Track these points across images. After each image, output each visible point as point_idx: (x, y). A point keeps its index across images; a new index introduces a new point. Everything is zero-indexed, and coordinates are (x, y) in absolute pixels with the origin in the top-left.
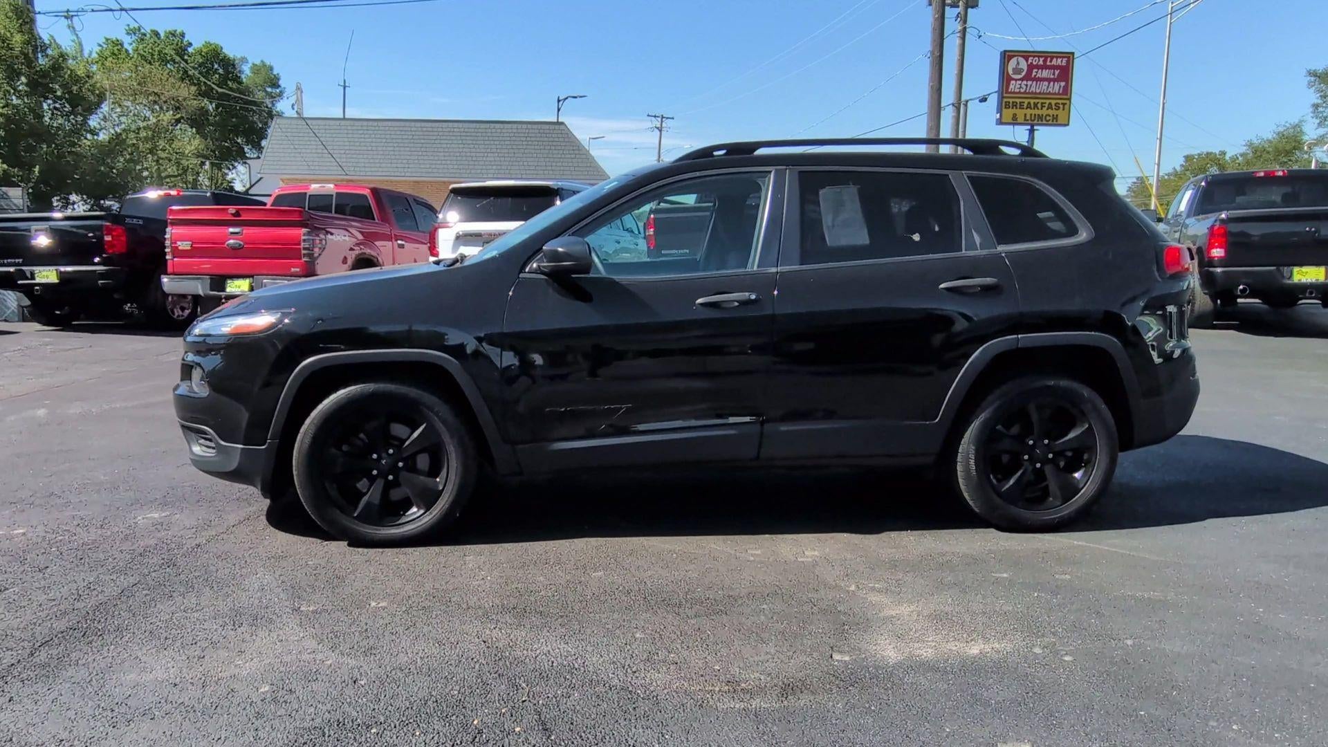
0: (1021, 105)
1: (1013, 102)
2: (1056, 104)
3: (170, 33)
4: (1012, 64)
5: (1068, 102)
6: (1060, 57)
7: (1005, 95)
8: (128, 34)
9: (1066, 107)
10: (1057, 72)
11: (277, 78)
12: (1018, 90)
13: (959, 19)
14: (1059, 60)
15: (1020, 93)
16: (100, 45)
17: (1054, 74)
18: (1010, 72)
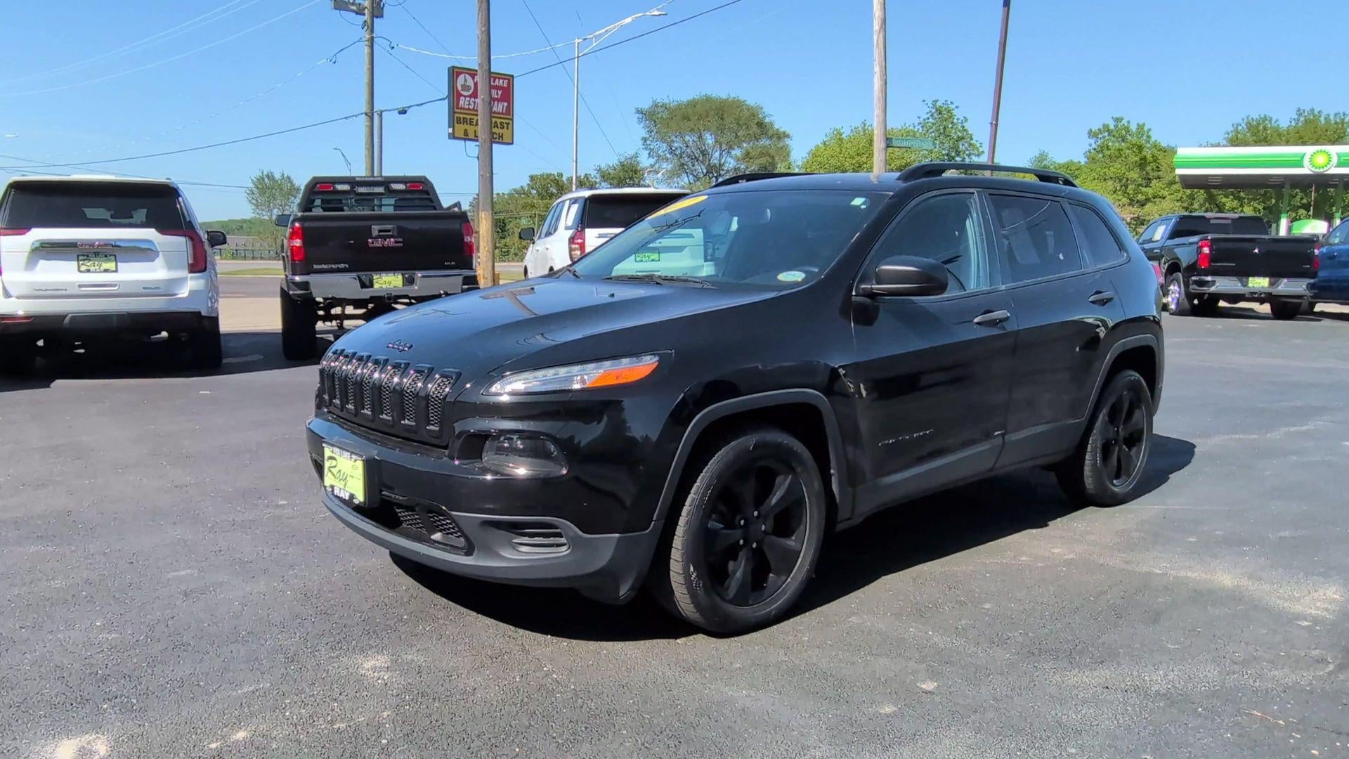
0: (470, 122)
1: (464, 118)
2: (501, 123)
4: (460, 81)
5: (511, 122)
6: (502, 78)
7: (456, 110)
9: (510, 126)
10: (500, 93)
12: (467, 107)
13: (366, 27)
14: (501, 81)
15: (469, 109)
17: (497, 94)
18: (459, 88)
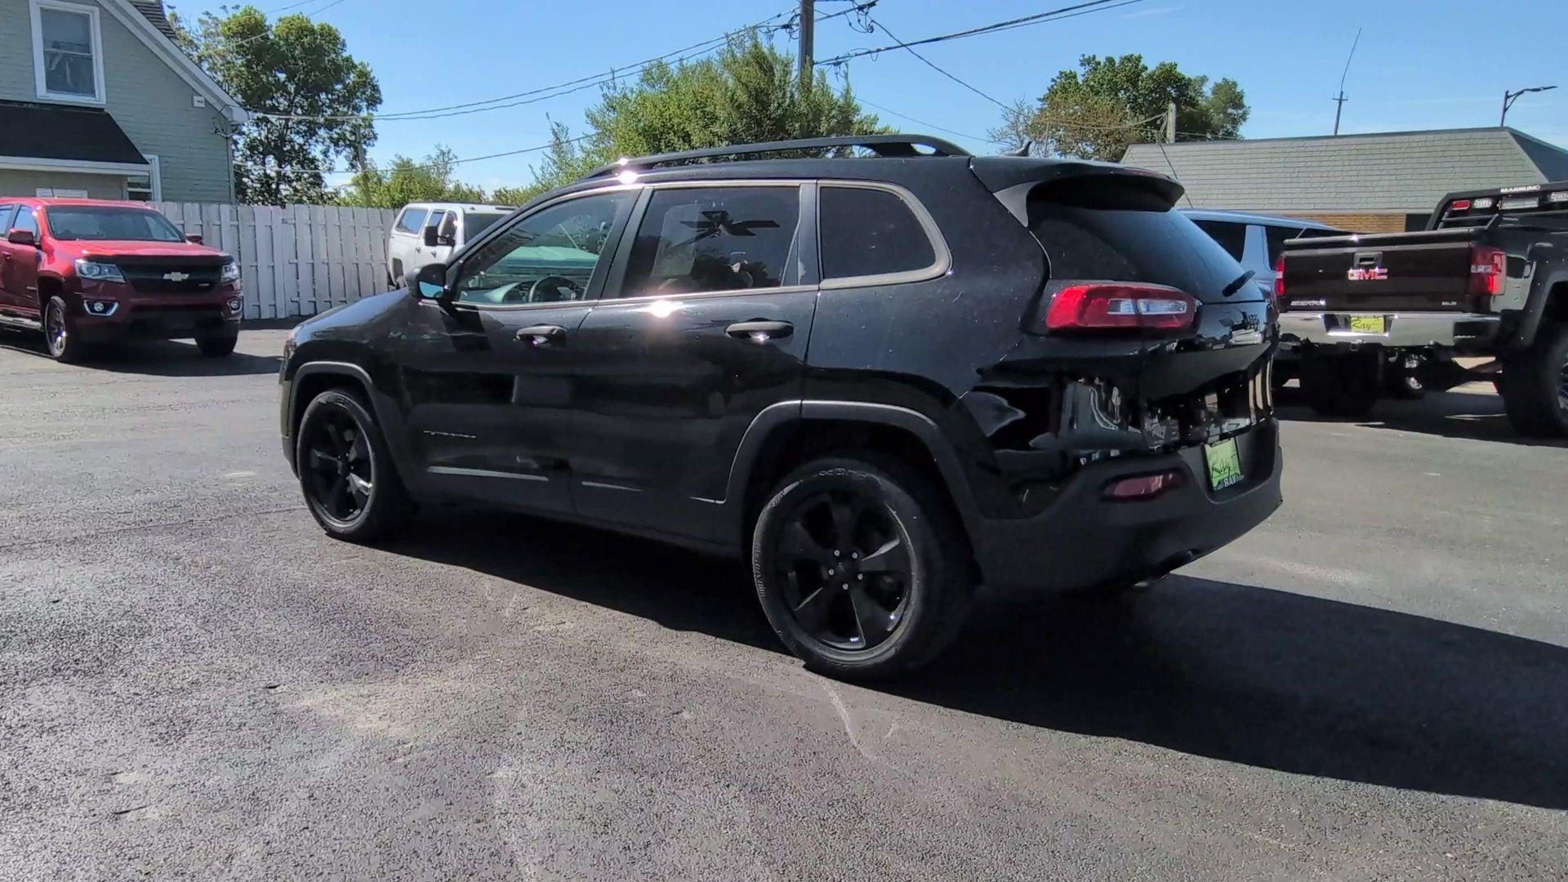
3: (1126, 58)
8: (1082, 65)
11: (1240, 97)
16: (1053, 80)
